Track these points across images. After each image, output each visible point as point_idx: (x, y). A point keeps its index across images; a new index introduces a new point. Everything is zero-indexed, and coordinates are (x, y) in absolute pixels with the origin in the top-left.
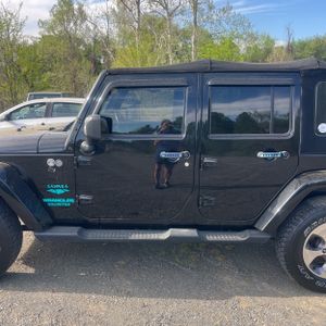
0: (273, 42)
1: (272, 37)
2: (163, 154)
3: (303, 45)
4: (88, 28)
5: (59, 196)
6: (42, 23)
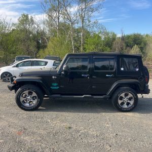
0: (116, 35)
1: (115, 33)
2: (83, 75)
3: (129, 37)
4: (35, 27)
5: (55, 86)
6: (14, 24)
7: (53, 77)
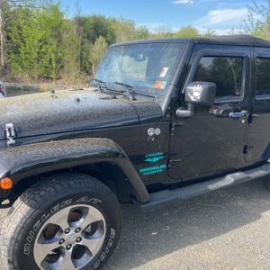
7: (151, 132)
